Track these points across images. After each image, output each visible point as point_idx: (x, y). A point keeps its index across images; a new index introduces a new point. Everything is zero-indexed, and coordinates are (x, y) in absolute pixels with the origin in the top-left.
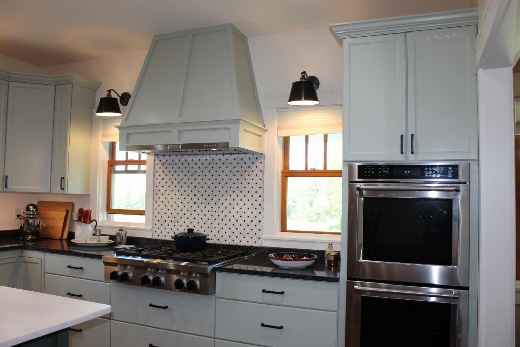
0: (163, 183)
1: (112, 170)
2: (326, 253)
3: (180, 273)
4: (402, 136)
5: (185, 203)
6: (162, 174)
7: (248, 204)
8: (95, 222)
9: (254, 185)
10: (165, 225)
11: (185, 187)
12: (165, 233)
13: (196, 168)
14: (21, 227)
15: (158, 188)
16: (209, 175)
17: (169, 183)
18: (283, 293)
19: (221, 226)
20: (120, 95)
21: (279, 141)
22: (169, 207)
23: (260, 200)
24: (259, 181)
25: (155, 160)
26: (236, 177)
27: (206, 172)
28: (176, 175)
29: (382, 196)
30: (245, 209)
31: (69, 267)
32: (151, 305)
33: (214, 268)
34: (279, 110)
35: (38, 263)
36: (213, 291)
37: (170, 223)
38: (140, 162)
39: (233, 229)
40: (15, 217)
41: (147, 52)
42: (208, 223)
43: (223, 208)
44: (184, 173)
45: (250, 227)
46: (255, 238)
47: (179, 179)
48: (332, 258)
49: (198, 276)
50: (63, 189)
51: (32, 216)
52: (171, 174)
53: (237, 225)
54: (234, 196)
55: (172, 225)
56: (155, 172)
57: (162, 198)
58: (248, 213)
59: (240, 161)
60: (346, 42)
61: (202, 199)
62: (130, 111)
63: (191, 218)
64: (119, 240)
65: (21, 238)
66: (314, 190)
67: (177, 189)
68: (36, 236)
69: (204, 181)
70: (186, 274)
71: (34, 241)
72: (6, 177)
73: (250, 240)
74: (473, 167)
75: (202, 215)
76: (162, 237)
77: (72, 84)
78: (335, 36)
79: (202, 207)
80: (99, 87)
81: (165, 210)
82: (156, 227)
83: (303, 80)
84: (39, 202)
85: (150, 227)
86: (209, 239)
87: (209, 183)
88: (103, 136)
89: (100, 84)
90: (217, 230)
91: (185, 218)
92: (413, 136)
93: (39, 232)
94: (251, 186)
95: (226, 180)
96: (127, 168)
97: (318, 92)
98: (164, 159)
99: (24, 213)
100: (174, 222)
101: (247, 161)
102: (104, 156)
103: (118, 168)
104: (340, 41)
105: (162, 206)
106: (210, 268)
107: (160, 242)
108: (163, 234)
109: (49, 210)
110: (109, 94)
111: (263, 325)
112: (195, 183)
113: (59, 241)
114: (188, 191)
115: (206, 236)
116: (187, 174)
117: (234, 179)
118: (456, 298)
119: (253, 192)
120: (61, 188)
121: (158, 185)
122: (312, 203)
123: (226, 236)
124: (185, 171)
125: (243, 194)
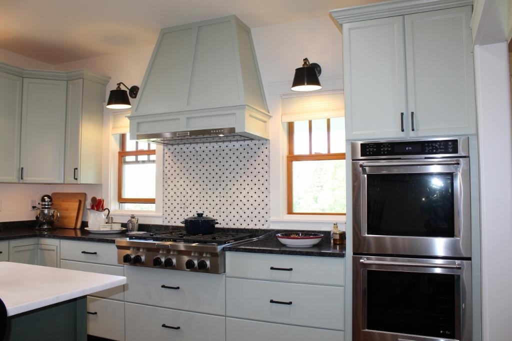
0: (172, 171)
1: (123, 161)
2: (332, 233)
3: (191, 253)
4: (402, 114)
5: (194, 189)
6: (171, 162)
7: (255, 188)
8: (107, 210)
9: (261, 170)
10: (175, 211)
11: (194, 174)
12: (175, 219)
13: (204, 155)
14: (37, 217)
15: (168, 176)
16: (217, 162)
17: (178, 171)
18: (291, 269)
19: (229, 210)
20: (129, 88)
21: (283, 127)
22: (178, 194)
23: (266, 184)
24: (265, 166)
25: (164, 150)
26: (243, 163)
27: (213, 159)
28: (184, 163)
29: (384, 172)
30: (252, 193)
31: (84, 252)
32: (163, 286)
33: (224, 248)
34: (283, 97)
35: (54, 250)
36: (223, 270)
37: (179, 209)
38: (150, 152)
39: (241, 213)
40: (30, 208)
41: (154, 46)
42: (217, 208)
43: (230, 193)
44: (192, 161)
45: (257, 211)
46: (263, 221)
47: (188, 166)
48: (338, 237)
49: (208, 256)
50: (76, 179)
51: (47, 207)
52: (179, 162)
53: (245, 208)
54: (241, 181)
55: (181, 211)
56: (164, 161)
57: (172, 185)
58: (255, 196)
59: (246, 147)
60: (346, 27)
61: (210, 185)
62: (139, 103)
63: (200, 204)
64: (130, 227)
65: (37, 228)
66: (318, 187)
67: (186, 176)
68: (51, 226)
69: (212, 168)
70: (196, 255)
71: (49, 230)
72: (22, 168)
73: (257, 223)
74: (473, 142)
75: (210, 201)
76: (172, 224)
77: (83, 78)
78: (335, 21)
79: (210, 193)
80: (108, 82)
81: (175, 197)
82: (166, 214)
83: (305, 66)
84: (53, 194)
85: (161, 214)
86: (218, 223)
87: (217, 170)
88: (114, 128)
89: (110, 78)
90: (225, 214)
91: (194, 204)
92: (412, 113)
93: (54, 222)
94: (257, 171)
95: (234, 165)
96: (137, 158)
97: (320, 78)
98: (172, 148)
99: (39, 204)
100: (184, 208)
101: (253, 147)
102: (115, 147)
103: (129, 158)
104: (340, 27)
105: (172, 193)
106: (220, 248)
107: (171, 228)
108: (173, 220)
109: (63, 201)
110: (119, 87)
111: (272, 301)
112: (203, 170)
113: (73, 230)
114: (197, 178)
115: (215, 220)
116: (195, 161)
117: (241, 165)
118: (459, 268)
119: (259, 177)
120: (75, 178)
121: (168, 173)
122: (317, 198)
123: (234, 220)
124: (194, 159)
125: (250, 179)
